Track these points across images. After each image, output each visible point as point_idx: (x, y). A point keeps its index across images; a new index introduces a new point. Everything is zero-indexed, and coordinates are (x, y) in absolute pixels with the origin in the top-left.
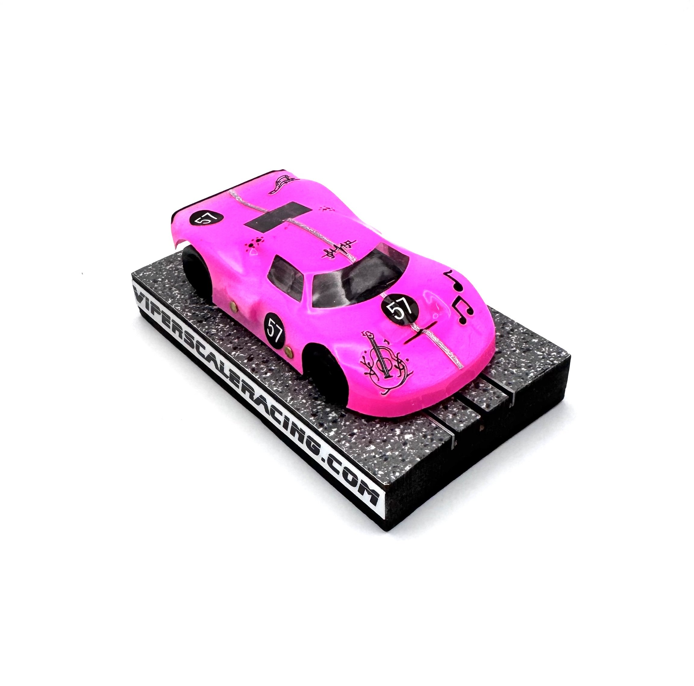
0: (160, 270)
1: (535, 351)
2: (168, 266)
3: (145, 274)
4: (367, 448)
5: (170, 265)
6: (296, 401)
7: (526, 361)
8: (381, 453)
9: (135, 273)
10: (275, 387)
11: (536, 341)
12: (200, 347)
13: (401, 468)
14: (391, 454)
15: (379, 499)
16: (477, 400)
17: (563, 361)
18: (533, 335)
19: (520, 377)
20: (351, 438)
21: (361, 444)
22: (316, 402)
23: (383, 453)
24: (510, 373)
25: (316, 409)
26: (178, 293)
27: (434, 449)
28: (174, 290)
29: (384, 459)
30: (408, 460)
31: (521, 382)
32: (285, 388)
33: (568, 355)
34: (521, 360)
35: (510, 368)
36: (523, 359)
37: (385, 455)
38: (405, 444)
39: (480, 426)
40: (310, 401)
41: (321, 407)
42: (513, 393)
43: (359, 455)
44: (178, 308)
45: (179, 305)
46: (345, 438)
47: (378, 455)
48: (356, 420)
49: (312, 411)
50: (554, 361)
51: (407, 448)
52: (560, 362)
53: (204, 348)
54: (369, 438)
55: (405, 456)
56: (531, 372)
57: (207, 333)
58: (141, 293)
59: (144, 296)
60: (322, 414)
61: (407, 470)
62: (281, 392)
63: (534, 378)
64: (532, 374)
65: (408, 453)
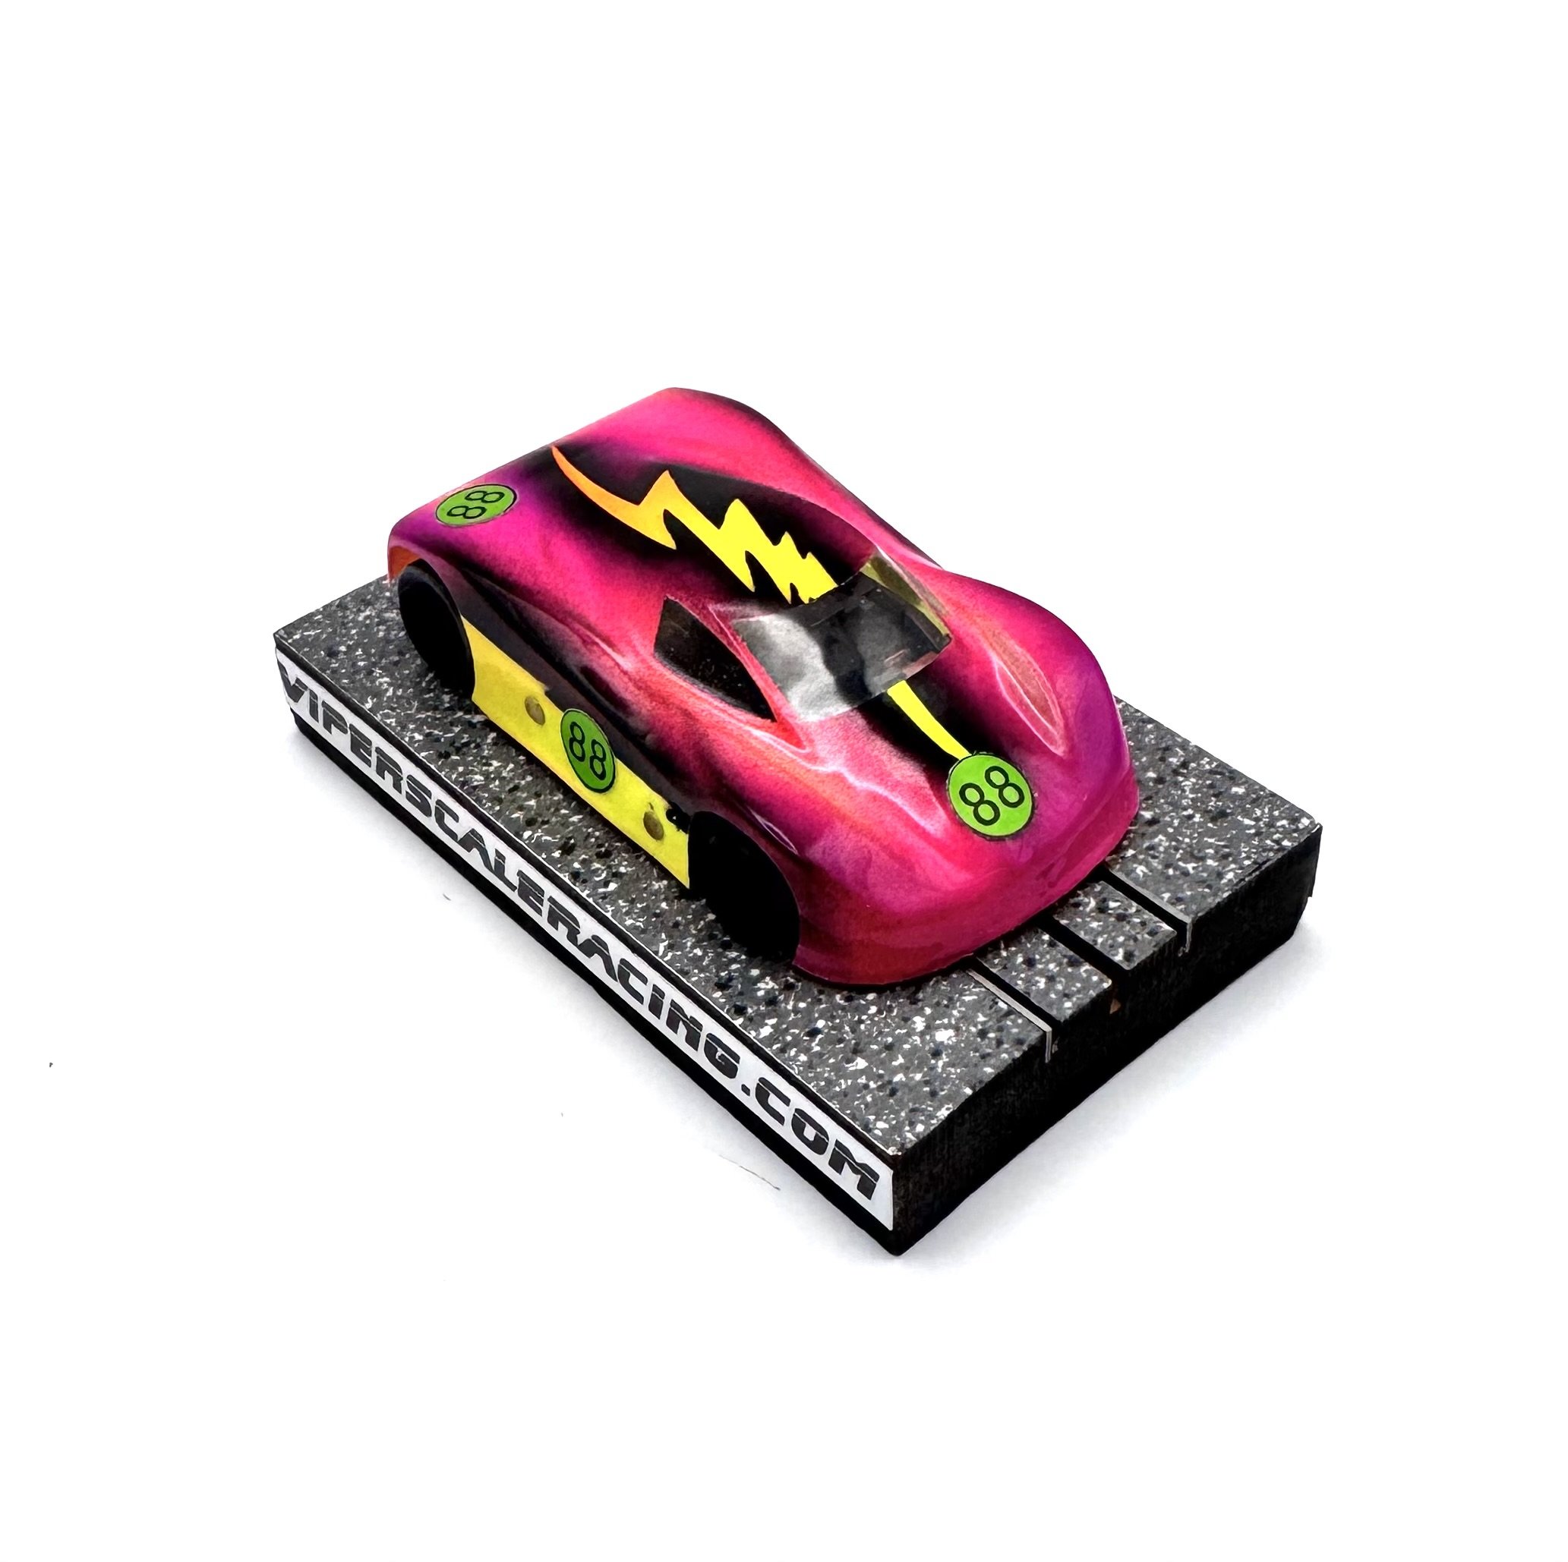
0: (344, 624)
1: (1239, 818)
2: (363, 612)
3: (305, 633)
4: (847, 1066)
5: (365, 610)
6: (679, 953)
7: (1216, 843)
8: (881, 1076)
9: (283, 632)
10: (629, 919)
11: (1240, 790)
12: (446, 815)
13: (926, 1113)
14: (904, 1079)
15: (878, 1184)
16: (1102, 943)
17: (1302, 840)
18: (1234, 776)
19: (1204, 882)
20: (812, 1041)
21: (835, 1056)
22: (727, 953)
23: (886, 1078)
24: (1178, 873)
25: (726, 972)
26: (386, 682)
27: (1005, 1065)
28: (378, 675)
29: (888, 1092)
30: (946, 1091)
31: (1204, 896)
32: (654, 919)
33: (1317, 825)
34: (1205, 839)
35: (1179, 860)
36: (1211, 837)
37: (890, 1082)
38: (936, 1054)
39: (1111, 1002)
40: (712, 951)
41: (739, 966)
42: (1186, 924)
43: (830, 1083)
44: (388, 721)
45: (395, 714)
46: (796, 1042)
47: (875, 1083)
48: (822, 997)
49: (717, 976)
50: (1283, 840)
51: (940, 1063)
52: (1296, 844)
53: (456, 818)
54: (853, 1042)
55: (937, 1084)
56: (1229, 871)
57: (463, 784)
58: (298, 681)
59: (306, 688)
60: (741, 984)
61: (942, 1117)
62: (644, 931)
63: (1237, 884)
64: (1230, 875)
65: (944, 1075)
